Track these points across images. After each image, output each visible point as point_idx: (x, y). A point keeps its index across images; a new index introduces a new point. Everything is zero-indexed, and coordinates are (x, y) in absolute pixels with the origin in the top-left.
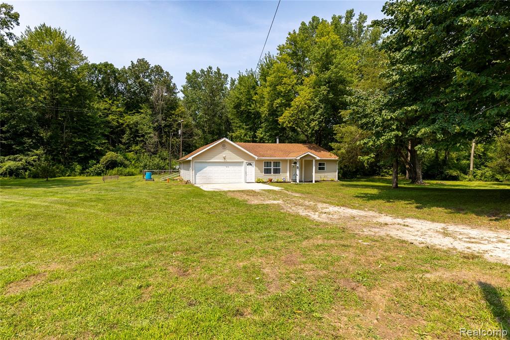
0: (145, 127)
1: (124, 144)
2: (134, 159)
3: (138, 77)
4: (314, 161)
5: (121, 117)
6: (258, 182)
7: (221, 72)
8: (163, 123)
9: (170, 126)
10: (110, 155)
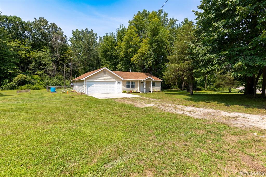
0: (46, 60)
1: (31, 70)
2: (39, 79)
3: (40, 29)
4: (152, 81)
5: (28, 52)
6: (124, 93)
7: (93, 32)
8: (59, 58)
9: (63, 60)
10: (21, 76)
